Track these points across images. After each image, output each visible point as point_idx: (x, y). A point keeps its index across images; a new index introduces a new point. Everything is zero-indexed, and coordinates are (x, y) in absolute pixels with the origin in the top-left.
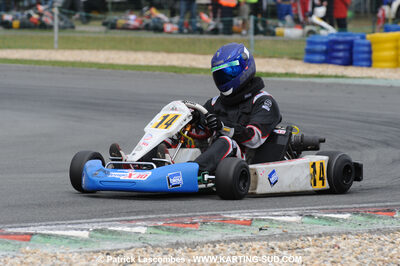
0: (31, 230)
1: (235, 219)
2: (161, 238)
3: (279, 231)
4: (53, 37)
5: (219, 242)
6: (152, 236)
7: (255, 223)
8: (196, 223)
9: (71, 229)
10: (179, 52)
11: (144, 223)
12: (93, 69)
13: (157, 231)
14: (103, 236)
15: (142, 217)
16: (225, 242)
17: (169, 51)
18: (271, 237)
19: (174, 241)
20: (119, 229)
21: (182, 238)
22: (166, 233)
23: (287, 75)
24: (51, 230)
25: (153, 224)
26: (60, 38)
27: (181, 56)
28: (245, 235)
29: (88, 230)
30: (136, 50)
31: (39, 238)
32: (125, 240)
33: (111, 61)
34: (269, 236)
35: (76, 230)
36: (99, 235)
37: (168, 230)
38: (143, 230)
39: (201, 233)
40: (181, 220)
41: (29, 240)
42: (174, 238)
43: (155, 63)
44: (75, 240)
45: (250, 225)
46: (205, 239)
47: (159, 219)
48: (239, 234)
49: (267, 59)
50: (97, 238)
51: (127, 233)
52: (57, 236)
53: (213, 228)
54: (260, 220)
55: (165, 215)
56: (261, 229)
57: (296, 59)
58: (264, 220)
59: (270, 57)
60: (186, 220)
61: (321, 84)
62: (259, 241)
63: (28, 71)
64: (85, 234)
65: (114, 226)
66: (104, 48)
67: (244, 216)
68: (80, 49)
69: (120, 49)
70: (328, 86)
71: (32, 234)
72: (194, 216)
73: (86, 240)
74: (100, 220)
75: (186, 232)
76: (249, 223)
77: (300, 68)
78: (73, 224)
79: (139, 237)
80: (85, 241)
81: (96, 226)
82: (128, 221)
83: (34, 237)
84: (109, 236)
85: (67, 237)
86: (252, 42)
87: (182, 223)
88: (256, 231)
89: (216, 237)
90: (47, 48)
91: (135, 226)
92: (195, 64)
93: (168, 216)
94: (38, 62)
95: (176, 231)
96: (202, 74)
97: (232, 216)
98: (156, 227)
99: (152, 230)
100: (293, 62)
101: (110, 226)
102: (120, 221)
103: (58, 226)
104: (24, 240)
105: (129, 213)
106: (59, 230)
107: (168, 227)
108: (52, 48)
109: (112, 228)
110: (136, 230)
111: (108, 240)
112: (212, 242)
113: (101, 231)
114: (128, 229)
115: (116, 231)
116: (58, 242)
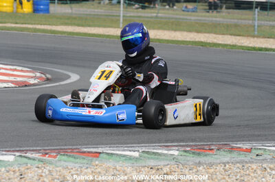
0: (100, 150)
1: (240, 148)
2: (189, 159)
3: (270, 157)
4: (119, 20)
5: (228, 163)
6: (182, 157)
7: (253, 151)
8: (212, 149)
9: (127, 150)
10: (205, 32)
11: (177, 148)
13: (185, 154)
14: (149, 156)
15: (176, 144)
17: (198, 32)
18: (264, 161)
19: (197, 161)
20: (160, 151)
22: (191, 155)
24: (114, 150)
25: (183, 149)
26: (123, 20)
27: (207, 35)
28: (246, 159)
29: (139, 151)
30: (175, 30)
31: (105, 156)
32: (163, 160)
33: (158, 37)
35: (130, 151)
36: (146, 155)
37: (194, 153)
38: (176, 153)
39: (216, 156)
40: (202, 147)
41: (97, 157)
42: (197, 159)
43: (188, 40)
44: (130, 158)
45: (250, 152)
46: (218, 161)
47: (187, 146)
48: (242, 158)
49: (266, 39)
50: (145, 157)
51: (165, 155)
52: (117, 155)
53: (225, 153)
54: (257, 149)
55: (191, 144)
56: (257, 155)
58: (260, 149)
59: (269, 38)
60: (206, 147)
62: (256, 163)
63: (102, 42)
64: (136, 154)
65: (156, 149)
67: (246, 146)
69: (165, 29)
71: (100, 153)
72: (212, 145)
74: (147, 145)
75: (206, 155)
76: (249, 151)
78: (128, 147)
79: (174, 158)
80: (136, 159)
81: (144, 149)
82: (166, 146)
83: (101, 155)
84: (152, 156)
85: (124, 156)
86: (256, 27)
87: (203, 149)
88: (255, 157)
89: (226, 159)
90: (115, 27)
91: (170, 150)
92: (215, 41)
93: (194, 143)
94: (108, 36)
95: (199, 154)
96: (220, 48)
97: (238, 146)
98: (185, 151)
99: (182, 153)
101: (154, 149)
102: (161, 146)
103: (118, 148)
104: (94, 157)
105: (167, 141)
106: (119, 151)
107: (193, 151)
109: (155, 151)
110: (171, 152)
111: (152, 158)
112: (224, 163)
113: (147, 153)
114: (165, 152)
115: (157, 153)
116: (118, 159)
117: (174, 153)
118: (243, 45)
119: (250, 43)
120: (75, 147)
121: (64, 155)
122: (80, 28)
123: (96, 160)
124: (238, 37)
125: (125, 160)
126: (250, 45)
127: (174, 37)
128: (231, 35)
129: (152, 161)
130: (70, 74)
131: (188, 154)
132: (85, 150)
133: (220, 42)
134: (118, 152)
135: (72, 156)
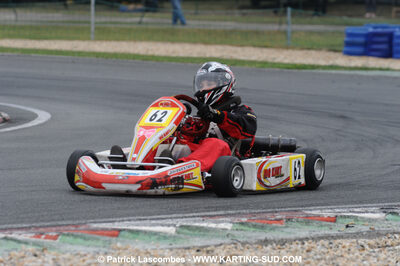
0: (117, 226)
1: (319, 216)
2: (249, 234)
3: (365, 229)
4: (89, 28)
5: (307, 239)
6: (239, 233)
7: (340, 220)
8: (280, 220)
9: (158, 225)
11: (227, 219)
12: (136, 61)
13: (242, 227)
14: (191, 232)
16: (313, 239)
17: (206, 43)
18: (359, 235)
19: (263, 238)
20: (205, 225)
21: (270, 235)
22: (252, 229)
23: (332, 67)
25: (237, 220)
26: (96, 29)
27: (220, 47)
28: (333, 232)
29: (175, 226)
30: (173, 42)
31: (127, 234)
32: (212, 236)
33: (150, 53)
34: (357, 233)
35: (162, 225)
36: (186, 231)
37: (254, 226)
38: (229, 226)
39: (287, 230)
41: (117, 236)
42: (263, 236)
43: (195, 55)
44: (164, 237)
45: (335, 221)
46: (292, 236)
48: (326, 231)
49: (305, 51)
50: (185, 234)
51: (214, 230)
52: (145, 232)
53: (299, 225)
54: (345, 217)
56: (347, 226)
57: (336, 51)
58: (348, 217)
59: (309, 49)
60: (268, 216)
61: (368, 77)
62: (348, 237)
63: (73, 62)
64: (171, 230)
66: (141, 40)
67: (327, 213)
68: (117, 40)
69: (158, 41)
70: (374, 78)
71: (120, 230)
72: (275, 212)
73: (175, 237)
74: (181, 215)
75: (273, 229)
77: (341, 60)
78: (158, 219)
79: (227, 234)
80: (173, 238)
82: (211, 216)
83: (122, 233)
84: (197, 232)
85: (156, 234)
87: (266, 219)
88: (343, 228)
89: (303, 234)
90: (84, 40)
91: (220, 222)
93: (248, 211)
94: (80, 53)
95: (262, 227)
96: (247, 67)
97: (314, 212)
98: (242, 224)
99: (238, 226)
100: (332, 54)
101: (195, 221)
102: (203, 216)
103: (143, 222)
104: (113, 236)
105: (208, 209)
106: (145, 225)
107: (254, 223)
108: (89, 39)
110: (222, 226)
111: (196, 236)
112: (301, 240)
113: (187, 227)
114: (213, 225)
115: (203, 227)
116: (147, 238)
117: (226, 227)
118: (276, 61)
119: (285, 58)
120: (77, 222)
121: (68, 235)
122: (33, 41)
123: (117, 241)
124: (265, 50)
125: (159, 239)
126: (286, 61)
127: (174, 52)
128: (254, 46)
129: (197, 239)
130: (36, 111)
131: (246, 228)
132: (95, 226)
133: (242, 58)
134: (144, 228)
135: (81, 237)
